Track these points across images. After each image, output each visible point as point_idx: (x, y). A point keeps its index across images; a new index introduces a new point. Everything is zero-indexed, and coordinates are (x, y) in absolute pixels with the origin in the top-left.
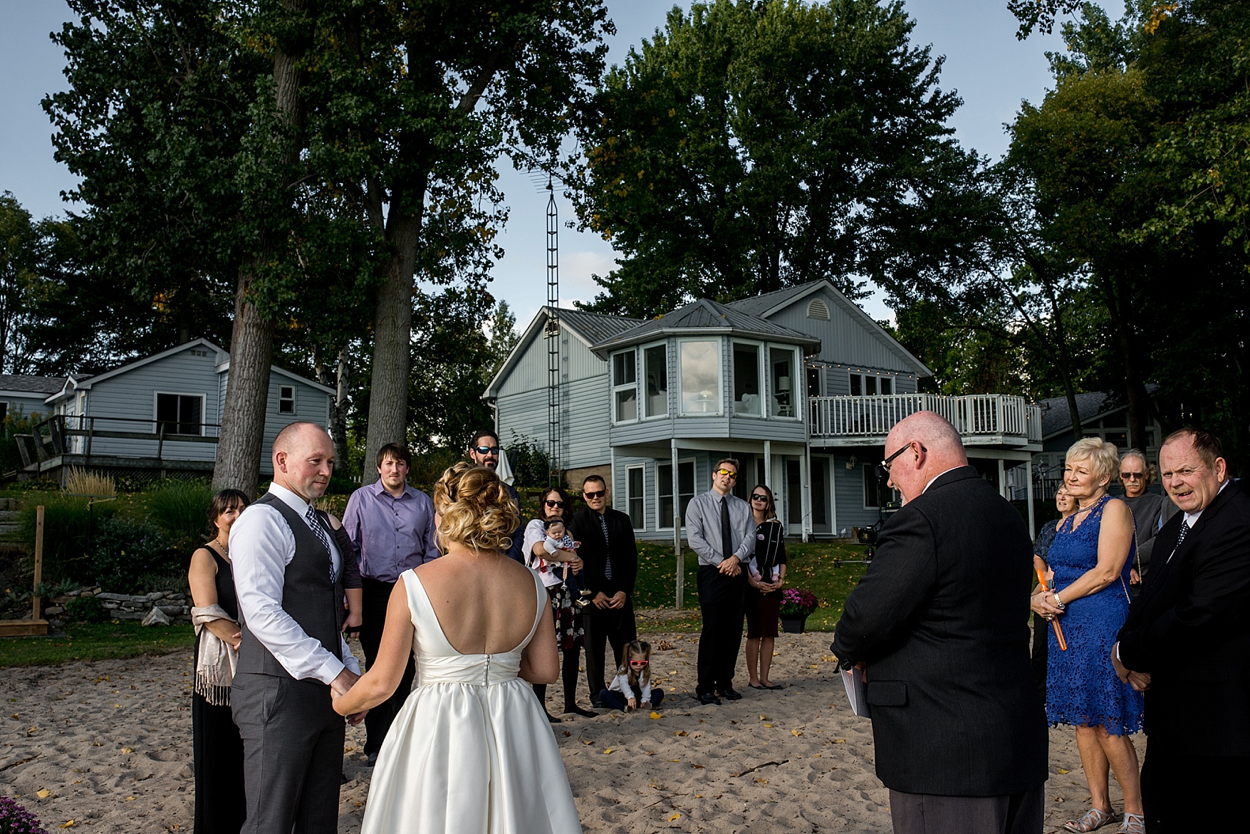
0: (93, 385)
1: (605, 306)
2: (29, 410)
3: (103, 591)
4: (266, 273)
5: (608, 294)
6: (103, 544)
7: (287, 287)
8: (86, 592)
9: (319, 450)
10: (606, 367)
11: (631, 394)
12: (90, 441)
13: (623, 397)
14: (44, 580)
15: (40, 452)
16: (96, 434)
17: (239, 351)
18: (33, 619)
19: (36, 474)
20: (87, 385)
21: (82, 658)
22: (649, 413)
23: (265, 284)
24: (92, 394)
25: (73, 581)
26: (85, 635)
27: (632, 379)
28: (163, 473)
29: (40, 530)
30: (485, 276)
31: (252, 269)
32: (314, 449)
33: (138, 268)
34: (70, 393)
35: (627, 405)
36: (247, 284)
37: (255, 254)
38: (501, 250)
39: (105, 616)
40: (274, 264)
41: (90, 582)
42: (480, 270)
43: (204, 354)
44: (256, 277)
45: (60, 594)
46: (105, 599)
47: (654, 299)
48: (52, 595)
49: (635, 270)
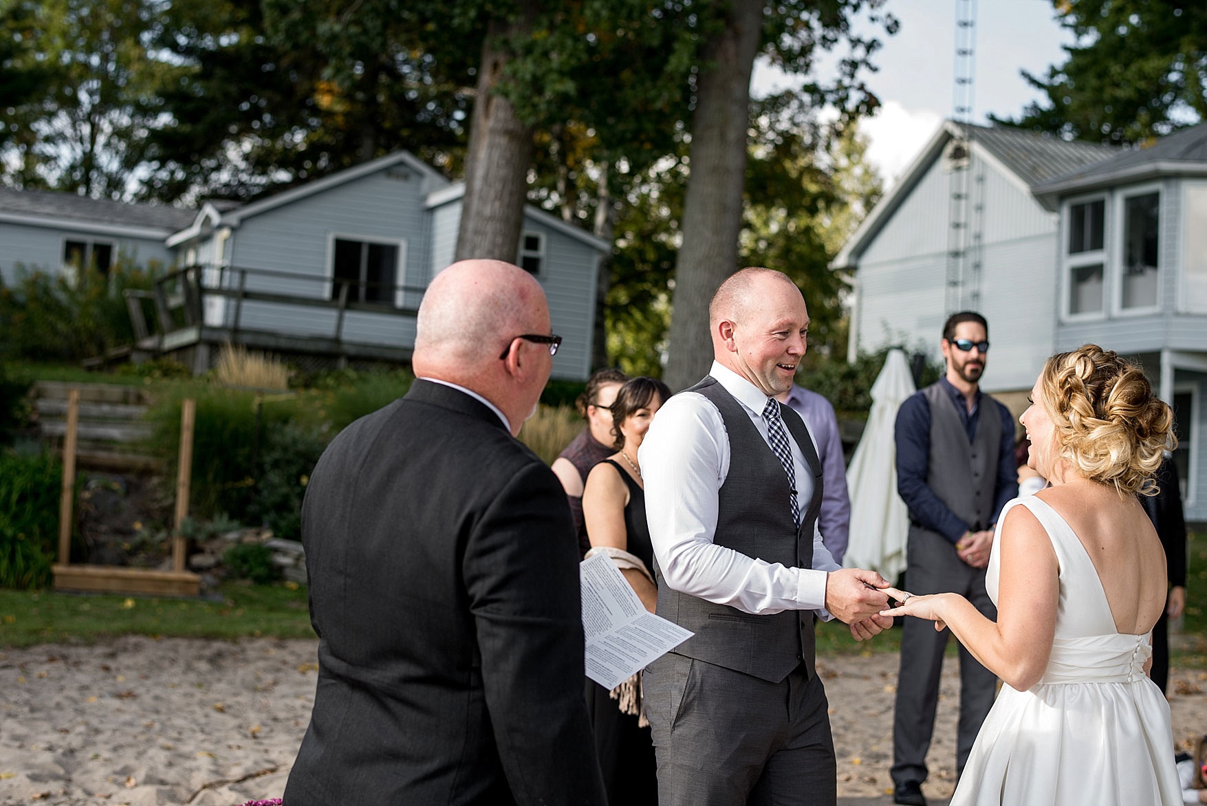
0: (243, 220)
1: (1039, 123)
2: (145, 257)
3: (276, 536)
4: (528, 50)
5: (1045, 102)
6: (276, 464)
7: (562, 73)
8: (250, 537)
9: (788, 317)
10: (1055, 224)
11: (1097, 271)
12: (238, 309)
13: (1082, 275)
14: (190, 513)
15: (164, 319)
16: (247, 295)
17: (480, 172)
18: (174, 571)
19: (156, 354)
20: (233, 219)
21: (265, 633)
22: (1126, 302)
23: (527, 68)
24: (242, 234)
25: (232, 518)
26: (251, 602)
27: (1098, 244)
28: (342, 363)
29: (186, 438)
30: (868, 64)
31: (506, 43)
32: (779, 316)
33: (333, 38)
34: (206, 231)
35: (1088, 288)
36: (496, 66)
37: (511, 18)
38: (896, 23)
39: (275, 575)
40: (540, 35)
41: (254, 522)
42: (859, 53)
43: (406, 177)
44: (512, 55)
45: (213, 536)
46: (276, 550)
47: (1125, 113)
48: (201, 537)
49: (1094, 63)
